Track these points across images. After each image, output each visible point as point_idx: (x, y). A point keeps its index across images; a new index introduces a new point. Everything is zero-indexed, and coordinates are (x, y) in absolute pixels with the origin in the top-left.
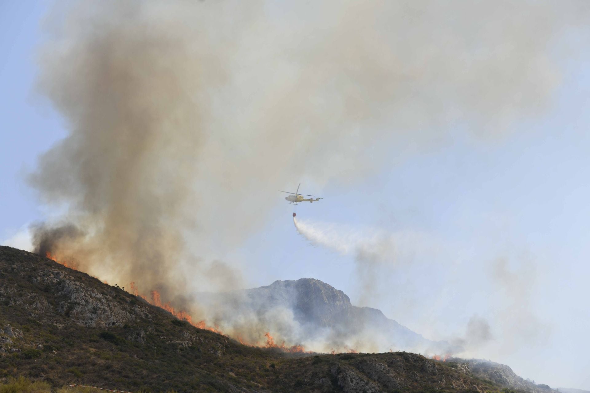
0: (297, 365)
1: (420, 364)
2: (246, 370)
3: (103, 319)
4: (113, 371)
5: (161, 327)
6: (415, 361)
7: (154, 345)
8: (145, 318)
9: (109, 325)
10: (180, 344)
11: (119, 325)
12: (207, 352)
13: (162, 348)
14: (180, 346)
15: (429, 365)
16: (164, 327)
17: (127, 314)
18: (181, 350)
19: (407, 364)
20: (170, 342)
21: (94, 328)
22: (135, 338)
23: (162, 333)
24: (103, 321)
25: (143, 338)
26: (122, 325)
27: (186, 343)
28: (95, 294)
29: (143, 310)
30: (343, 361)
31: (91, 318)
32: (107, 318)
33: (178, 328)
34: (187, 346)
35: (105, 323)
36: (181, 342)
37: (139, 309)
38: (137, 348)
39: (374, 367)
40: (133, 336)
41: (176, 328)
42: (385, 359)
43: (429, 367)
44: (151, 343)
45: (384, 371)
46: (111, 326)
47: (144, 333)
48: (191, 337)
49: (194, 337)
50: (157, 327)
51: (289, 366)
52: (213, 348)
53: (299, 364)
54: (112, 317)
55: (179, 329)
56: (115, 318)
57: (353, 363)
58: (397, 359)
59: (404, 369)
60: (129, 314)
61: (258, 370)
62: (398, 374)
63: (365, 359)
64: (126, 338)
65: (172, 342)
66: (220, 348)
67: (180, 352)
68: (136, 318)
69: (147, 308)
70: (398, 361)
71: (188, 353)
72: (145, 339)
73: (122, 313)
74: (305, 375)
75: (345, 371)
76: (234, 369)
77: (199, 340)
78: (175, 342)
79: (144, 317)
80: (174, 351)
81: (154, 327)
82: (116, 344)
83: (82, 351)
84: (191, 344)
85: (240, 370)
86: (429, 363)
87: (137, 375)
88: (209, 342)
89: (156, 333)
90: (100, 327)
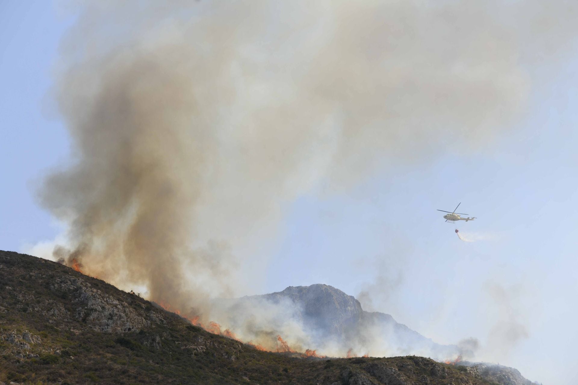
0: (310, 369)
1: (430, 368)
2: (259, 375)
3: (119, 325)
4: (129, 376)
5: (176, 332)
6: (425, 364)
7: (169, 350)
8: (161, 324)
9: (125, 331)
10: (194, 349)
11: (135, 331)
12: (221, 357)
13: (177, 353)
14: (194, 351)
15: (439, 369)
16: (179, 332)
17: (142, 320)
18: (195, 354)
19: (417, 367)
20: (184, 347)
21: (110, 334)
22: (151, 344)
23: (177, 339)
24: (119, 327)
25: (158, 343)
26: (138, 331)
27: (200, 348)
28: (111, 300)
29: (159, 316)
30: (354, 365)
31: (107, 324)
32: (123, 324)
33: (192, 333)
34: (201, 351)
35: (121, 329)
36: (195, 347)
37: (154, 315)
38: (152, 353)
39: (384, 371)
40: (149, 341)
41: (191, 334)
42: (396, 363)
43: (439, 371)
44: (166, 348)
45: (395, 375)
46: (127, 331)
47: (160, 339)
48: (205, 342)
49: (208, 343)
50: (173, 332)
51: (301, 370)
52: (227, 353)
53: (311, 368)
54: (128, 323)
55: (194, 335)
56: (131, 324)
57: (364, 367)
58: (408, 363)
59: (414, 373)
60: (144, 319)
61: (271, 374)
62: (409, 377)
63: (376, 363)
64: (142, 343)
65: (187, 347)
66: (234, 353)
67: (195, 357)
68: (151, 324)
69: (162, 314)
70: (408, 365)
71: (202, 358)
72: (161, 345)
73: (138, 319)
74: (317, 379)
75: (356, 375)
76: (248, 373)
77: (213, 345)
78: (190, 348)
79: (159, 323)
80: (189, 355)
81: (169, 332)
82: (132, 349)
83: (99, 357)
84: (205, 349)
85: (254, 375)
86: (439, 367)
87: (153, 379)
88: (223, 347)
89: (171, 339)
90: (116, 333)
